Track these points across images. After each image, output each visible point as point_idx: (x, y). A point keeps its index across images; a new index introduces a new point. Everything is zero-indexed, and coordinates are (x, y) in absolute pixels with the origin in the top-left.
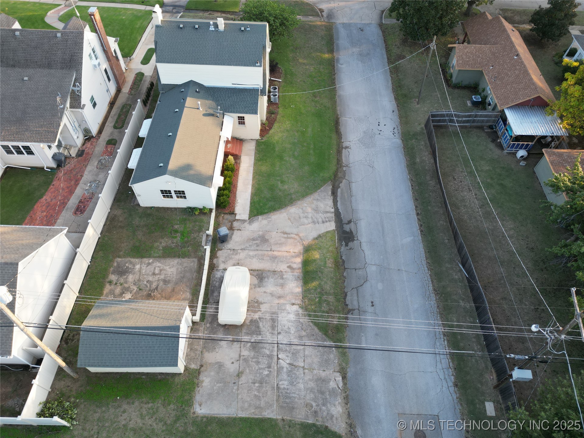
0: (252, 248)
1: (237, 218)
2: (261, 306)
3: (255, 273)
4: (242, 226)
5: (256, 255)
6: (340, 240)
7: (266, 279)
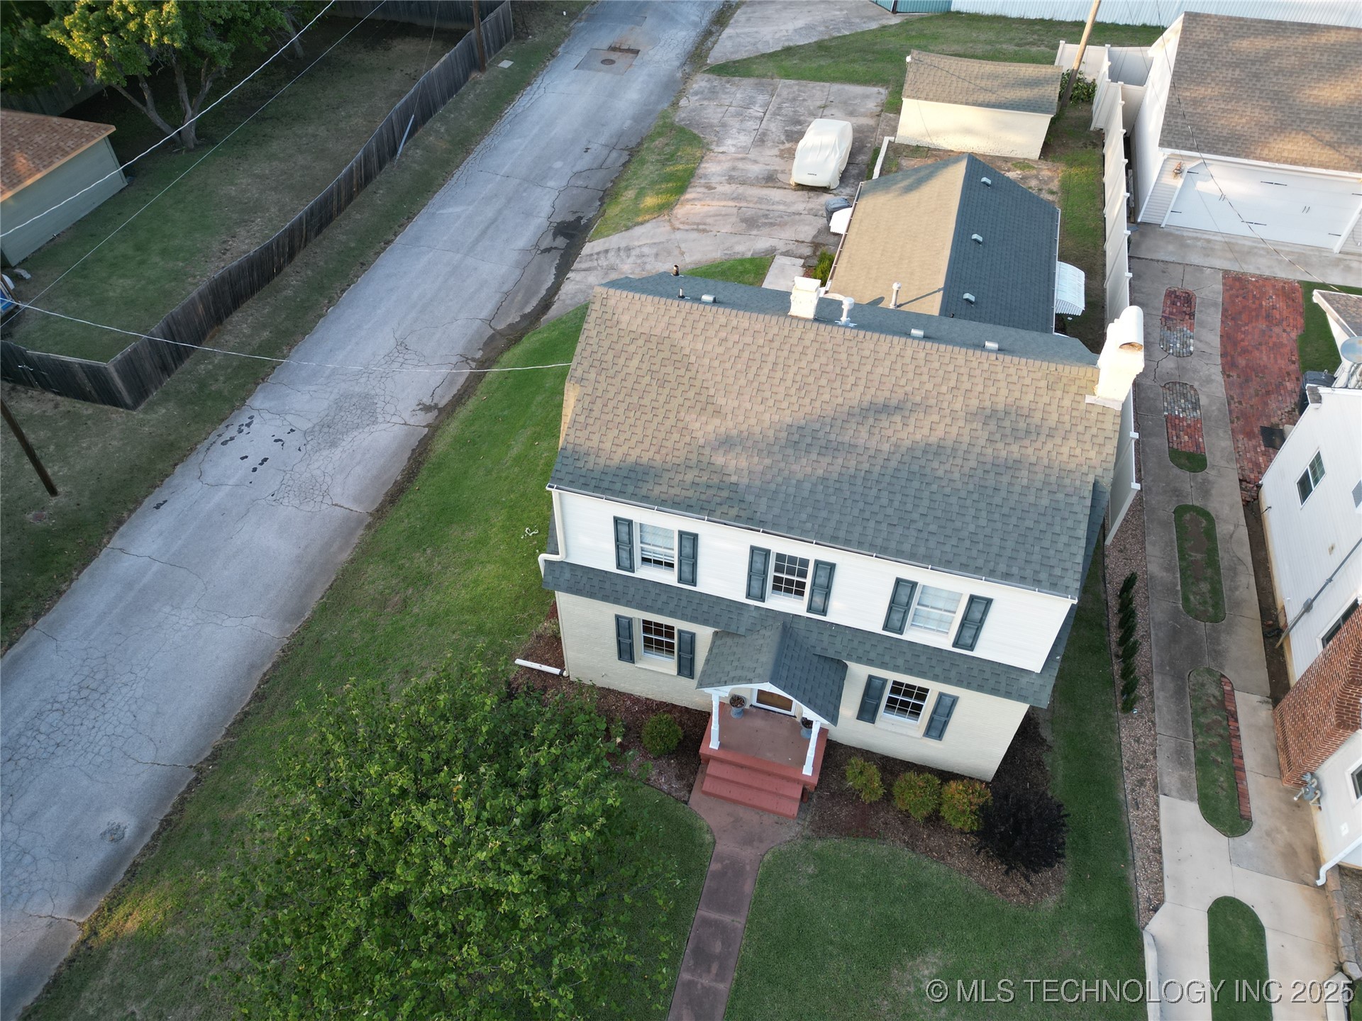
0: (777, 214)
1: (802, 261)
2: (778, 153)
3: (779, 184)
4: (792, 247)
5: (773, 204)
6: (588, 227)
7: (760, 176)
